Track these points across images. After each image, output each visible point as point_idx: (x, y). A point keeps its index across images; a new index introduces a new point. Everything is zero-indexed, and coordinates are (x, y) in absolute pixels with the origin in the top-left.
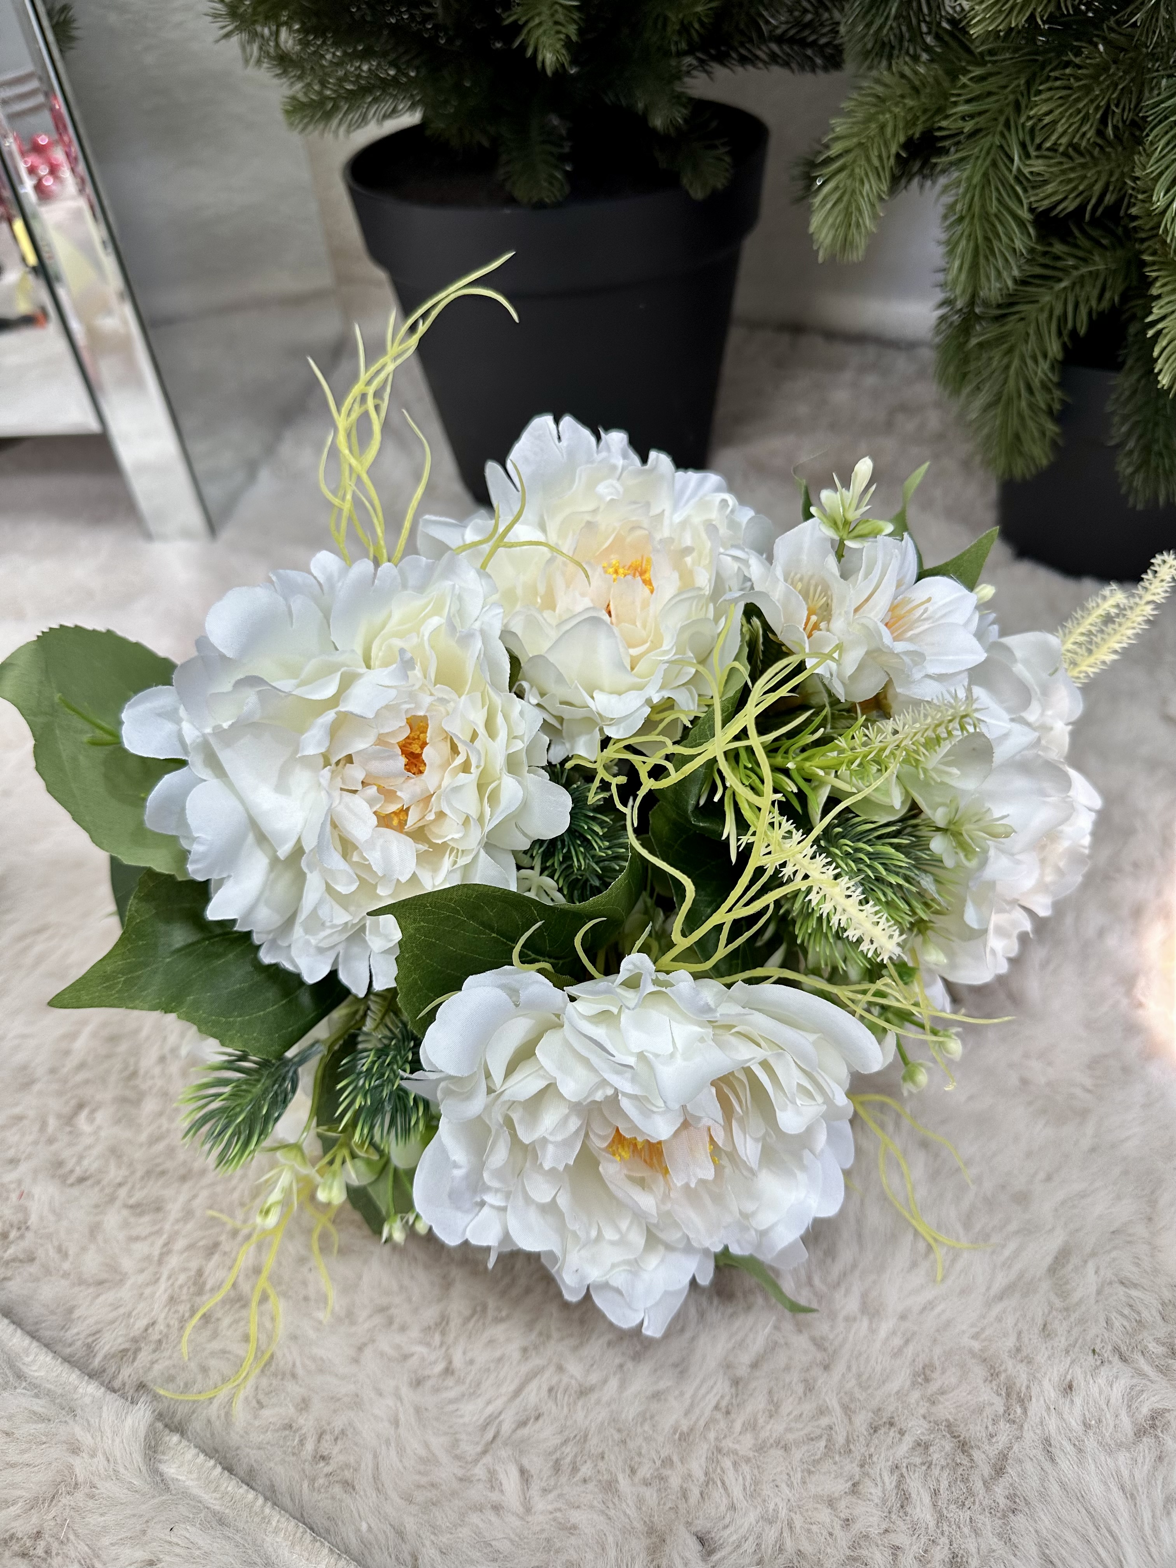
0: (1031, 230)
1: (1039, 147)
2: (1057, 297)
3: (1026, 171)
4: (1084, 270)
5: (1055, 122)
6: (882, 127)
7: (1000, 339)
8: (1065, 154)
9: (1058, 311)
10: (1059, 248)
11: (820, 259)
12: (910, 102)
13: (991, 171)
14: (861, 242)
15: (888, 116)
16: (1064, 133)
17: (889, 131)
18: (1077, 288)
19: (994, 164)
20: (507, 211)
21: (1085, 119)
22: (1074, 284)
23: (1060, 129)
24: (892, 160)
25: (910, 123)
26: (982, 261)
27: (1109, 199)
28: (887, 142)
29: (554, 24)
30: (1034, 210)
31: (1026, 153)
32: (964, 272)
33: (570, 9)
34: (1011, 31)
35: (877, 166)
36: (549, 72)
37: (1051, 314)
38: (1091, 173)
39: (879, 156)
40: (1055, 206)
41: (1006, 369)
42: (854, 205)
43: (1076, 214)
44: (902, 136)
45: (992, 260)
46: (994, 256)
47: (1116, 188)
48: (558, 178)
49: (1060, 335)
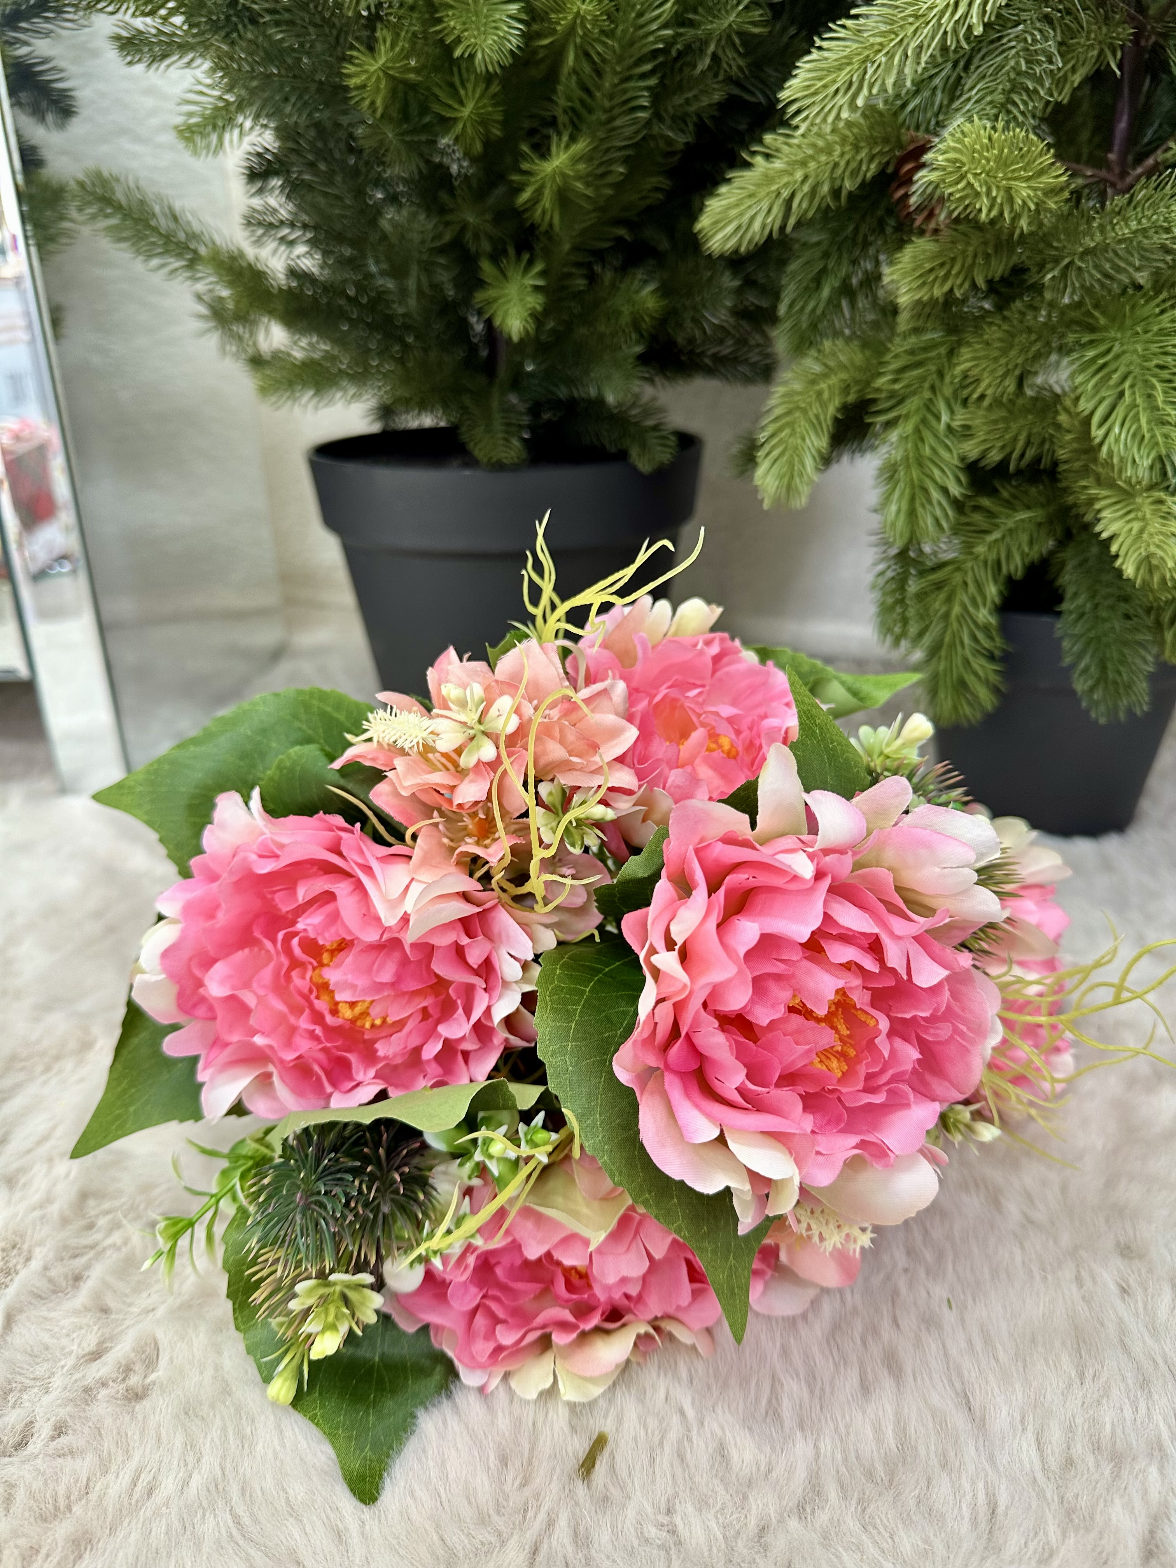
0: (963, 478)
1: (965, 402)
2: (990, 549)
3: (956, 424)
4: (1010, 524)
5: (978, 381)
7: (939, 586)
8: (990, 408)
9: (992, 556)
10: (985, 502)
11: (766, 505)
13: (921, 427)
14: (805, 491)
15: (823, 386)
16: (989, 386)
17: (826, 395)
18: (1008, 539)
19: (924, 421)
20: (467, 473)
21: (1004, 376)
22: (1003, 538)
23: (983, 385)
24: (829, 422)
25: (846, 390)
26: (918, 506)
27: (1030, 453)
28: (824, 405)
29: (521, 300)
30: (963, 459)
31: (952, 412)
32: (902, 517)
33: (536, 288)
34: (933, 302)
35: (816, 425)
36: (515, 338)
37: (985, 563)
38: (1014, 427)
39: (817, 417)
40: (983, 455)
41: (946, 616)
42: (796, 459)
43: (1002, 467)
44: (837, 402)
45: (928, 507)
46: (930, 502)
47: (1036, 441)
48: (516, 442)
49: (995, 580)
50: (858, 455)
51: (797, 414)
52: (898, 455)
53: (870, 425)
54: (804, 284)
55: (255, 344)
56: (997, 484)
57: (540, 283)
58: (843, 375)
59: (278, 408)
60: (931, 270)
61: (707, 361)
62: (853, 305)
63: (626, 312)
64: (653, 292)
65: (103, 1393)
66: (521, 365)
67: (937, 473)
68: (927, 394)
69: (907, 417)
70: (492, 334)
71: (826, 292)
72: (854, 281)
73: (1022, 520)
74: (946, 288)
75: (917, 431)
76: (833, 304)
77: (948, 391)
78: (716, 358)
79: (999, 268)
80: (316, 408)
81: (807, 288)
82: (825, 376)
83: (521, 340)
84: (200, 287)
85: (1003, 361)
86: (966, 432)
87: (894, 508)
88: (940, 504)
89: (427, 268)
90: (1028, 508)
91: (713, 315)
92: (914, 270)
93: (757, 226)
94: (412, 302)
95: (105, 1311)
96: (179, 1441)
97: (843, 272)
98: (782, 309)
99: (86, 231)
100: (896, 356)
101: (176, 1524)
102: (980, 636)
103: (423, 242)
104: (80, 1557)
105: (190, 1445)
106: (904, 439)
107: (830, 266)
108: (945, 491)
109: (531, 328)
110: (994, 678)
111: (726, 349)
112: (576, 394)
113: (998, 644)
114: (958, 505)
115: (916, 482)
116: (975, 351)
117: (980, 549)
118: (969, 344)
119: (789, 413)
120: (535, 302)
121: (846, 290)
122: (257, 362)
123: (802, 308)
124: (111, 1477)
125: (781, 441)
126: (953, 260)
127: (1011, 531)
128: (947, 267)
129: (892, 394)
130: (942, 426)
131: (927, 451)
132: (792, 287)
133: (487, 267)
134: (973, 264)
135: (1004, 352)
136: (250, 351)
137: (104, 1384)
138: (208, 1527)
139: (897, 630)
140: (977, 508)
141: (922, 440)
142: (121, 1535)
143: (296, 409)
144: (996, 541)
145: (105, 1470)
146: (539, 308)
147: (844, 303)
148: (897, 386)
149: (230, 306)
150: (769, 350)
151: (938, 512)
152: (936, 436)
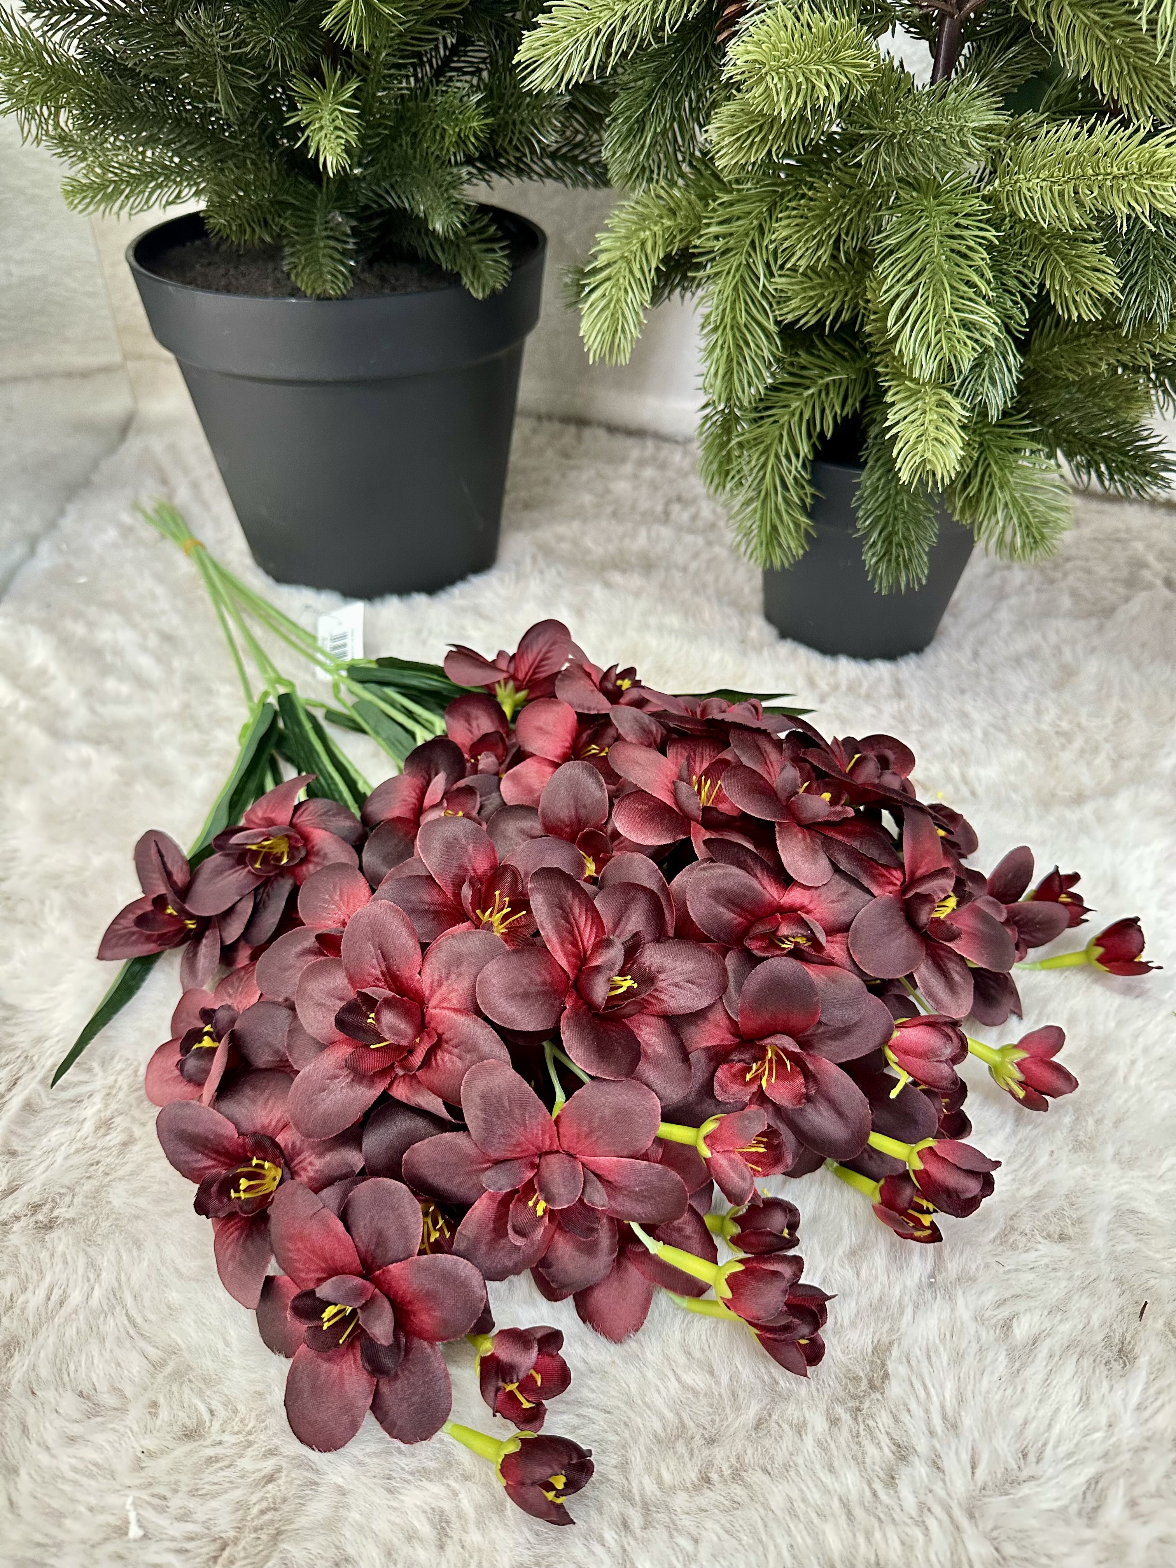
0: (777, 341)
1: (782, 267)
2: (806, 402)
3: (772, 287)
5: (794, 248)
6: (643, 244)
8: (804, 274)
9: (809, 412)
11: (591, 360)
12: (667, 222)
13: (740, 287)
14: (627, 345)
15: (648, 233)
16: (802, 256)
17: (649, 246)
18: (823, 395)
19: (743, 281)
21: (820, 245)
22: (820, 391)
23: (798, 253)
24: (653, 274)
25: (670, 239)
26: (735, 365)
28: (648, 256)
30: (778, 322)
31: (771, 274)
32: (720, 379)
33: (349, 117)
35: (641, 280)
37: (801, 418)
39: (641, 270)
40: (797, 320)
41: (764, 467)
42: (620, 313)
43: (817, 328)
44: (661, 252)
47: (849, 306)
49: (810, 436)
51: (622, 264)
53: (692, 277)
54: (628, 126)
60: (747, 135)
65: (17, 1227)
69: (729, 273)
74: (764, 152)
81: (631, 129)
86: (783, 296)
87: (714, 366)
92: (732, 131)
95: (13, 1153)
96: (82, 1261)
101: (84, 1328)
104: (11, 1356)
105: (92, 1264)
109: (346, 165)
112: (406, 206)
113: (809, 494)
116: (790, 217)
117: (797, 404)
119: (614, 262)
124: (29, 1294)
128: (765, 131)
131: (744, 314)
137: (18, 1218)
138: (111, 1326)
139: (718, 480)
142: (41, 1338)
144: (812, 396)
145: (24, 1290)
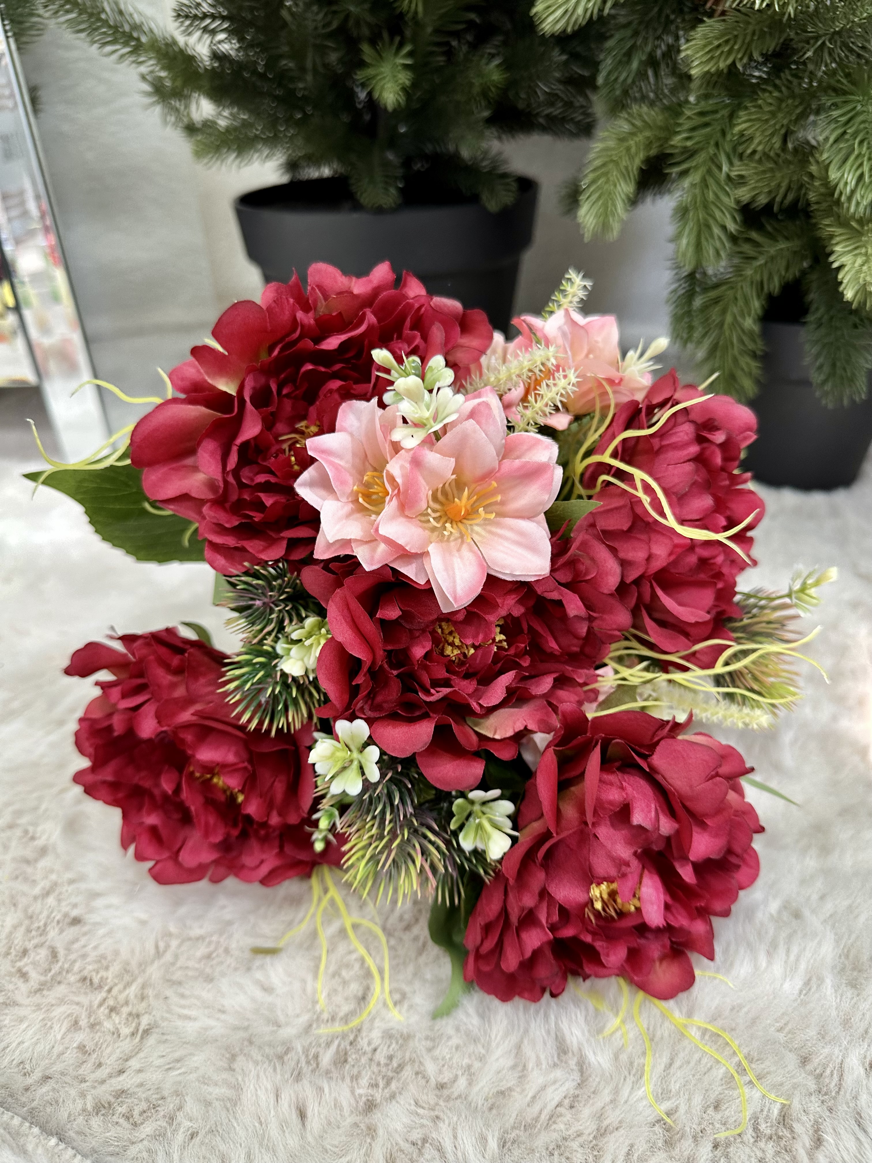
0: (738, 218)
1: (741, 157)
2: (756, 272)
3: (733, 174)
4: (772, 251)
5: (751, 139)
6: (628, 149)
7: (716, 301)
8: (760, 161)
9: (758, 278)
10: (754, 235)
11: (586, 240)
13: (707, 177)
14: (616, 227)
15: (632, 143)
16: (760, 143)
17: (633, 150)
18: (770, 264)
19: (709, 172)
20: (355, 215)
21: (772, 135)
22: (766, 263)
23: (756, 141)
24: (636, 173)
25: (648, 145)
26: (703, 240)
27: (790, 197)
28: (632, 158)
29: (394, 76)
30: (738, 202)
31: (731, 164)
32: (691, 250)
33: (406, 67)
34: (719, 73)
35: (625, 175)
36: (390, 108)
37: (752, 283)
38: (778, 175)
39: (626, 168)
40: (753, 199)
41: (721, 325)
42: (610, 202)
43: (768, 208)
44: (642, 156)
45: (710, 240)
46: (712, 235)
47: (794, 186)
48: (393, 191)
49: (759, 297)
50: (658, 197)
51: (611, 166)
52: (687, 199)
53: (667, 174)
54: (618, 58)
55: (188, 115)
56: (763, 220)
57: (409, 62)
58: (648, 134)
59: (210, 168)
60: (719, 46)
61: (541, 120)
62: (656, 75)
63: (477, 84)
64: (498, 66)
66: (395, 128)
67: (718, 214)
68: (712, 150)
69: (696, 168)
70: (372, 104)
71: (635, 65)
72: (659, 53)
73: (782, 249)
74: (729, 61)
75: (704, 180)
76: (642, 75)
77: (728, 147)
78: (548, 117)
79: (771, 45)
80: (239, 167)
81: (620, 62)
82: (633, 134)
83: (395, 110)
84: (143, 69)
85: (772, 122)
86: (741, 181)
87: (684, 241)
88: (720, 238)
89: (321, 50)
90: (787, 238)
91: (545, 85)
92: (705, 46)
93: (580, 11)
94: (309, 77)
97: (648, 49)
98: (600, 80)
99: (52, 24)
100: (689, 118)
102: (746, 339)
103: (316, 28)
106: (693, 185)
107: (638, 43)
108: (724, 228)
109: (402, 100)
110: (756, 372)
111: (556, 111)
112: (438, 150)
113: (759, 346)
114: (734, 239)
115: (701, 221)
116: (750, 114)
117: (749, 272)
118: (746, 108)
119: (604, 165)
120: (405, 78)
121: (652, 62)
122: (191, 129)
123: (616, 79)
125: (598, 188)
126: (736, 37)
127: (772, 258)
128: (732, 42)
129: (685, 149)
130: (722, 177)
131: (711, 196)
132: (609, 61)
133: (366, 48)
134: (752, 40)
135: (773, 114)
136: (186, 120)
139: (685, 335)
140: (748, 240)
141: (707, 186)
143: (224, 168)
144: (761, 265)
146: (407, 83)
147: (650, 73)
148: (689, 143)
149: (168, 83)
150: (590, 111)
151: (718, 244)
152: (718, 183)
